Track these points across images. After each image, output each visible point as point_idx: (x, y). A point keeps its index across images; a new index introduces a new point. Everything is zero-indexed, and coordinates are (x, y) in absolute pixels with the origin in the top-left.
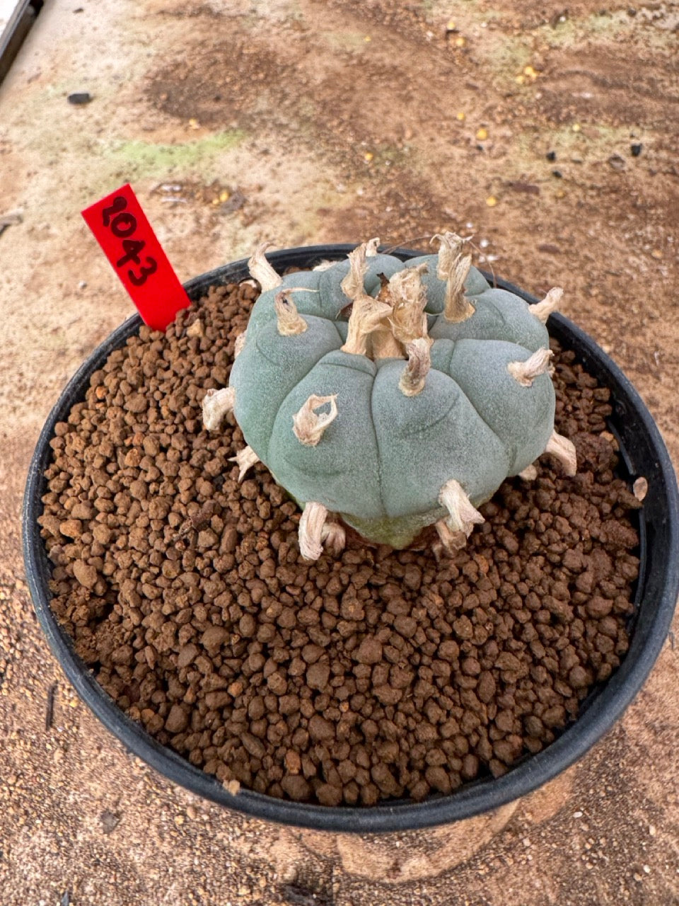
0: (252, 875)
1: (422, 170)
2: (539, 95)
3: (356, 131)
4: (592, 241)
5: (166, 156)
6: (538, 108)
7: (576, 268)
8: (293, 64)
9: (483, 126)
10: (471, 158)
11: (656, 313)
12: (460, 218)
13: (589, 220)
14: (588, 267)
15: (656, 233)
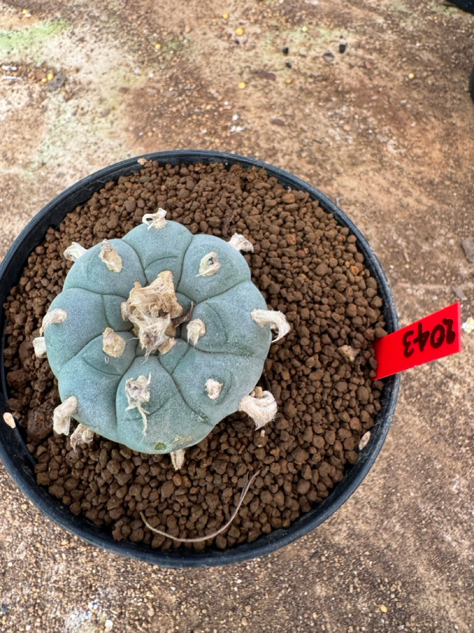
1: (196, 58)
2: (281, 1)
3: (150, 25)
4: (306, 116)
5: (5, 39)
6: (280, 11)
7: (294, 137)
9: (241, 24)
10: (231, 49)
11: (341, 170)
12: (220, 98)
13: (307, 101)
14: (302, 136)
15: (348, 112)
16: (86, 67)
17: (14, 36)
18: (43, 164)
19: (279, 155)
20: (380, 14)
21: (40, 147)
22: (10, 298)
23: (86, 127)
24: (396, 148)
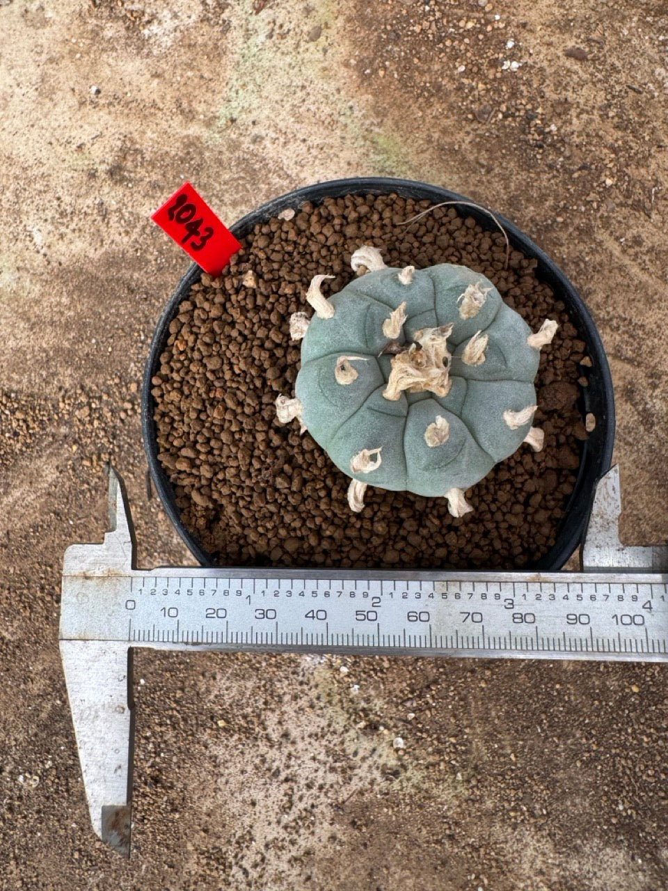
4: (623, 43)
7: (599, 81)
12: (489, 7)
14: (612, 79)
18: (233, 121)
19: (573, 112)
21: (226, 92)
23: (288, 59)
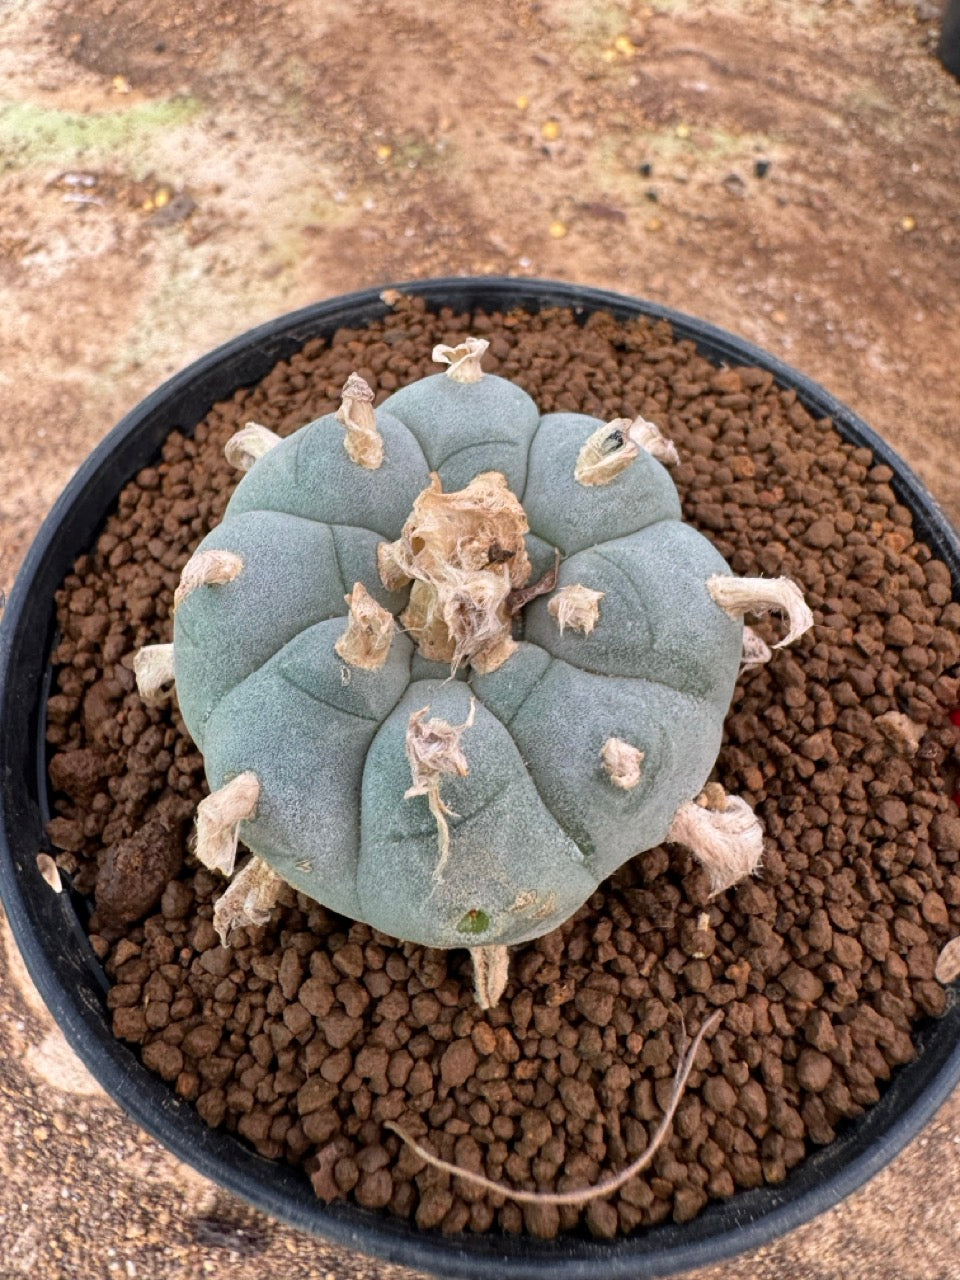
0: (149, 1208)
1: (460, 176)
2: (633, 81)
3: (369, 114)
5: (74, 130)
6: (632, 99)
8: (279, 7)
9: (553, 119)
10: (533, 164)
13: (691, 264)
15: (781, 288)
16: (237, 184)
17: (93, 124)
18: (137, 366)
20: (836, 111)
21: (132, 331)
22: (72, 581)
23: (231, 298)
24: (887, 359)
